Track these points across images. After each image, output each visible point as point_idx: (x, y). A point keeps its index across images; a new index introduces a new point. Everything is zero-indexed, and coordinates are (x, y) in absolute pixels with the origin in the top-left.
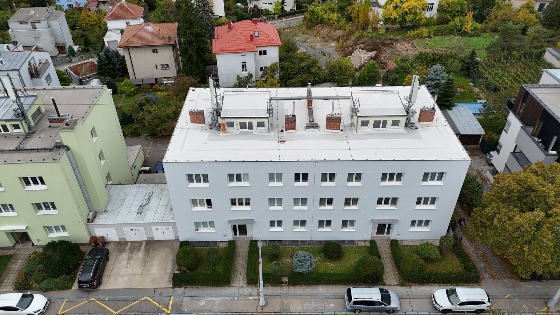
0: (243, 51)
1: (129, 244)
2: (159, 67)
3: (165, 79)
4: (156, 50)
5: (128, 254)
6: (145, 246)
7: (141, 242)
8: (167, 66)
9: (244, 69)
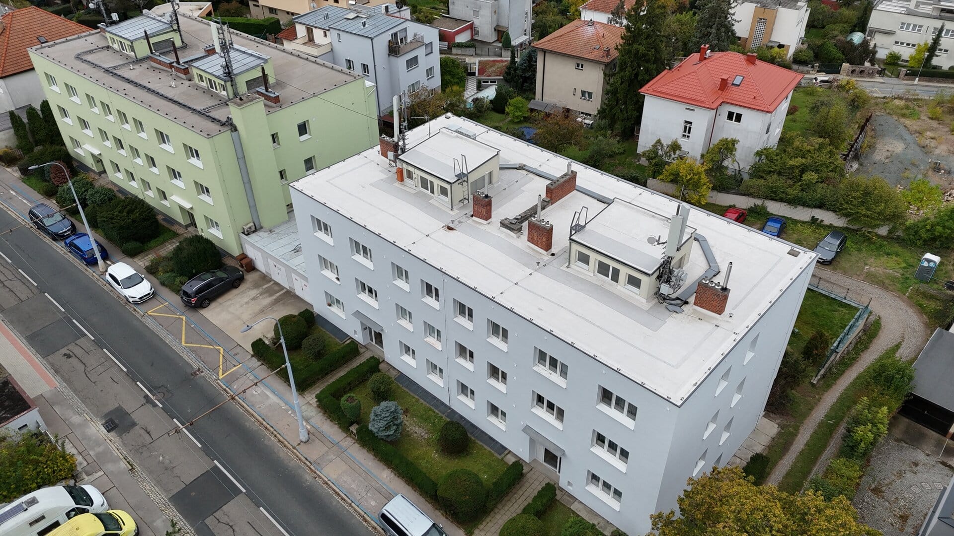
0: (691, 102)
1: (272, 283)
2: (579, 93)
3: (581, 115)
4: (582, 66)
5: (258, 292)
6: (280, 295)
7: (282, 288)
8: (590, 94)
9: (687, 134)
